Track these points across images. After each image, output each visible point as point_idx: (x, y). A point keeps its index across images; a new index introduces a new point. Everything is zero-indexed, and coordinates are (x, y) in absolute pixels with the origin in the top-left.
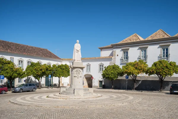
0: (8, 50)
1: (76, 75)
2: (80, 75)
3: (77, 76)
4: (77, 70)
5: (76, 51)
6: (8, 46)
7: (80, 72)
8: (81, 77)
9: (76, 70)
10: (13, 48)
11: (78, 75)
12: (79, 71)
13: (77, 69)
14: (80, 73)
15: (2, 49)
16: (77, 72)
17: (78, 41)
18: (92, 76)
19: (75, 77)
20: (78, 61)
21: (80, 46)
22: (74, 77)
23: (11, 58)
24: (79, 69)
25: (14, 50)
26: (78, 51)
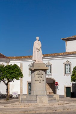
2: (42, 79)
7: (42, 75)
8: (44, 81)
9: (38, 73)
12: (41, 74)
16: (39, 75)
17: (38, 38)
18: (54, 81)
19: (37, 81)
20: (39, 62)
21: (41, 44)
22: (36, 81)
24: (41, 71)
26: (39, 50)
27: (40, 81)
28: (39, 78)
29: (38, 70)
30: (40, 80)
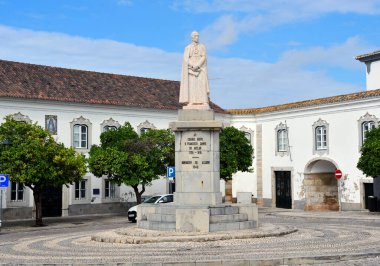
0: (38, 94)
1: (190, 157)
2: (202, 158)
3: (193, 161)
4: (193, 139)
5: (191, 71)
6: (44, 81)
7: (204, 144)
8: (208, 162)
9: (190, 139)
10: (58, 87)
11: (196, 155)
12: (199, 142)
13: (190, 135)
14: (203, 147)
15: (20, 91)
16: (193, 147)
18: (335, 167)
19: (187, 163)
20: (198, 107)
21: (204, 53)
22: (183, 163)
23: (47, 117)
24: (200, 135)
25: (58, 92)
26: (196, 70)
27: (196, 162)
28: (192, 153)
29: (189, 130)
30: (196, 160)
